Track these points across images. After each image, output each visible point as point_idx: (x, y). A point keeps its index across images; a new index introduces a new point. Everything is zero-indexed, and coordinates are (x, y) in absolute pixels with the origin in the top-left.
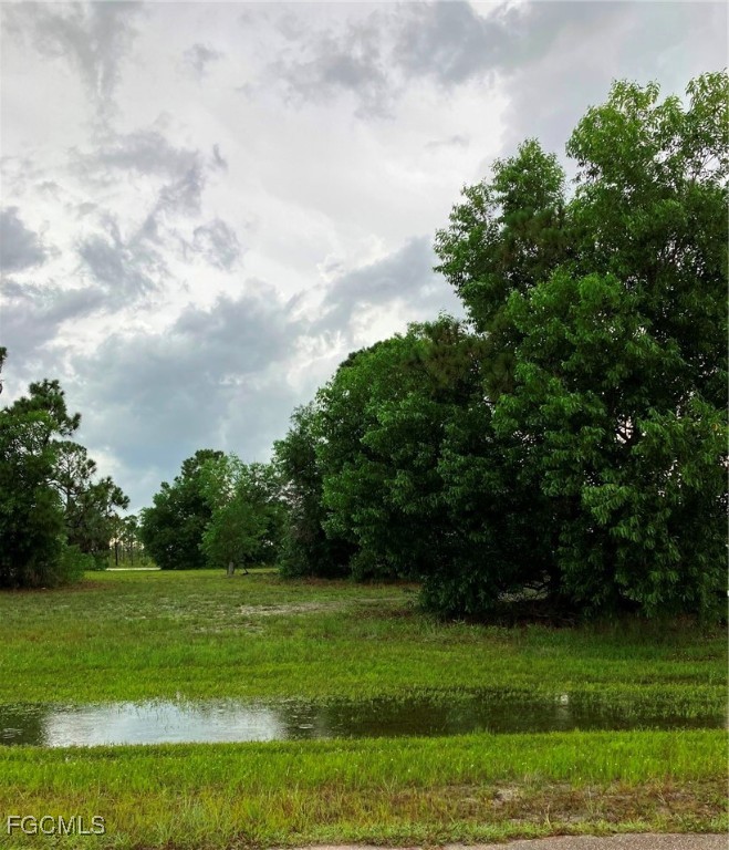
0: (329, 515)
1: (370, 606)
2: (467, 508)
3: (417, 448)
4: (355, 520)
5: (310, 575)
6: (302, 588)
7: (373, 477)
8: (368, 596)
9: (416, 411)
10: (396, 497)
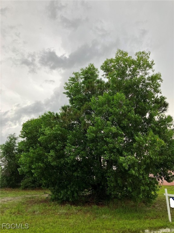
0: (21, 166)
1: (30, 198)
2: (74, 164)
3: (58, 143)
4: (33, 167)
5: (7, 187)
6: (4, 192)
7: (41, 152)
8: (28, 194)
9: (58, 131)
10: (50, 159)
